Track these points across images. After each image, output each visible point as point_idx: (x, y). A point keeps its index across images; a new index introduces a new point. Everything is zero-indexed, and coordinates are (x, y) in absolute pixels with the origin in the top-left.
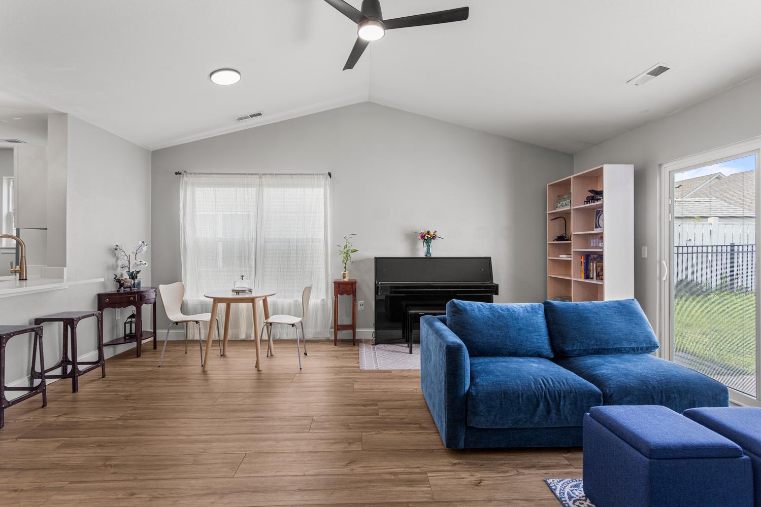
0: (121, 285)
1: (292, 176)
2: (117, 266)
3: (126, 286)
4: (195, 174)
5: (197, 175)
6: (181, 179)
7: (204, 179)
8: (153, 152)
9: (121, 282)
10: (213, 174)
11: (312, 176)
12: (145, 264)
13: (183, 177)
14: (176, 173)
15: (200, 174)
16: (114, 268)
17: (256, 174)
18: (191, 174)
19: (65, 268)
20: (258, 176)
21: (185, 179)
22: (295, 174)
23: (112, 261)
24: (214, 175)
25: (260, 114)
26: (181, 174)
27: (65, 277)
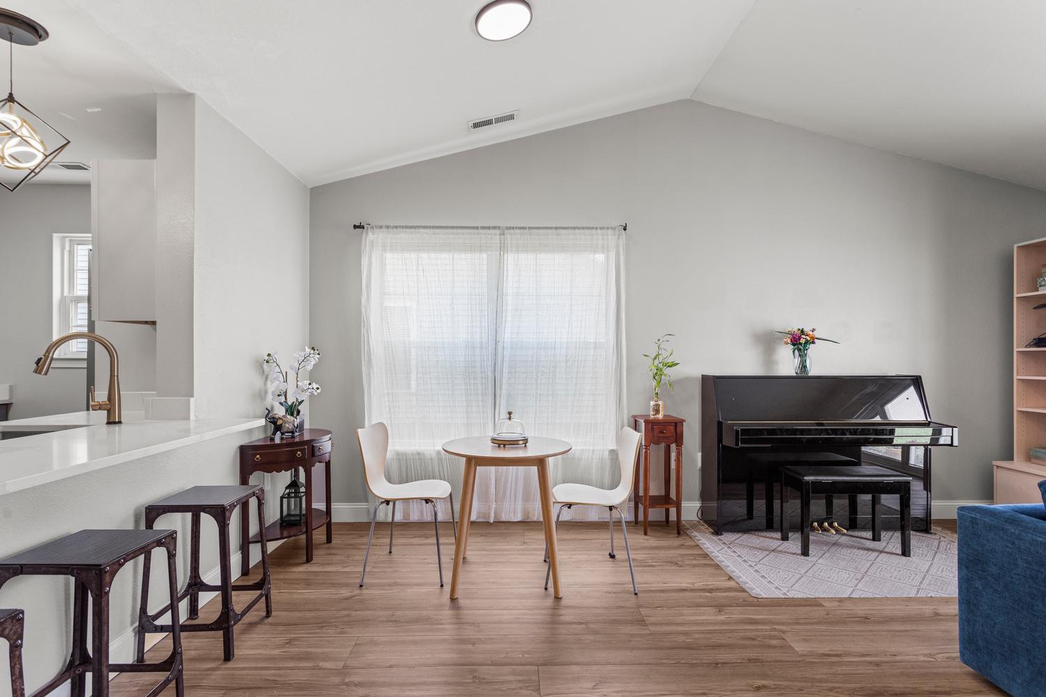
0: (278, 428)
1: (558, 231)
2: (266, 392)
3: (285, 430)
4: (388, 227)
5: (391, 230)
6: (364, 236)
7: (403, 236)
8: (312, 189)
9: (278, 423)
10: (418, 227)
11: (594, 231)
12: (318, 389)
13: (367, 233)
14: (355, 227)
15: (396, 227)
16: (262, 395)
17: (495, 228)
18: (381, 227)
19: (192, 399)
20: (498, 232)
21: (370, 237)
22: (564, 228)
23: (258, 382)
24: (422, 230)
25: (511, 117)
26: (363, 228)
27: (192, 417)
